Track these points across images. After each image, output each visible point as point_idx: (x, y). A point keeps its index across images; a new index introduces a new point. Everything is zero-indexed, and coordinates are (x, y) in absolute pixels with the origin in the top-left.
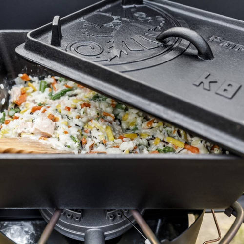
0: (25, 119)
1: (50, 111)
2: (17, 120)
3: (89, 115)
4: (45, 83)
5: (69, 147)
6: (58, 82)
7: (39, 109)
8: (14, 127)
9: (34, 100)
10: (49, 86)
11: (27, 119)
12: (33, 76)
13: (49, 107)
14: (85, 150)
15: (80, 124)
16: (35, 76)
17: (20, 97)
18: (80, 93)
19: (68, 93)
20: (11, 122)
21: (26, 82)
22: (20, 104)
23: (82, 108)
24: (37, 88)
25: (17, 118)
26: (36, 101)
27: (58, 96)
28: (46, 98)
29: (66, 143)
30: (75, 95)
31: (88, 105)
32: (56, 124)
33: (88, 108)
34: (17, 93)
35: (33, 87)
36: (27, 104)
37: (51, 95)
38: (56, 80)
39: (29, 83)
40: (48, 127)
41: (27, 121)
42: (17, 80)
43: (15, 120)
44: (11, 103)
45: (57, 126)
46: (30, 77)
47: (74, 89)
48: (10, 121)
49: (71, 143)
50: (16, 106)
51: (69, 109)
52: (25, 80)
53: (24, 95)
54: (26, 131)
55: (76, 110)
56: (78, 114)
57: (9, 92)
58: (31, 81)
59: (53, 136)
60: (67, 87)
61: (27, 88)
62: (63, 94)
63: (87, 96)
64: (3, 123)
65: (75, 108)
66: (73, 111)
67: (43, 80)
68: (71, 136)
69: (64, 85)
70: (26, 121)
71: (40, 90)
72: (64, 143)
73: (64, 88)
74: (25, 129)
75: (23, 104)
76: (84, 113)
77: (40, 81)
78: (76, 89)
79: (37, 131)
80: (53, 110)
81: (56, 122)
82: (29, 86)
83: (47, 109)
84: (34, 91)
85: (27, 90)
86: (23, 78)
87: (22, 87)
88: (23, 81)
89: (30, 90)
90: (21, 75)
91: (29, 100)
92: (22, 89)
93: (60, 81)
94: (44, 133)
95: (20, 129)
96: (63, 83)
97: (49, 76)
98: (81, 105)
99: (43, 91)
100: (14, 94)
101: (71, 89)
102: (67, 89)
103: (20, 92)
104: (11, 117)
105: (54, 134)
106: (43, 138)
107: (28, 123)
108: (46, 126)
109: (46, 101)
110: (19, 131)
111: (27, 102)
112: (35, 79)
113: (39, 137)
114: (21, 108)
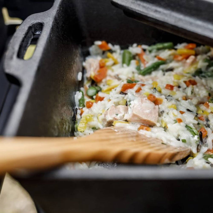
0: (114, 100)
1: (146, 90)
2: (102, 101)
3: (198, 96)
4: (130, 53)
5: (184, 141)
6: (147, 52)
7: (131, 87)
8: (101, 112)
9: (118, 75)
10: (134, 57)
11: (116, 100)
12: (113, 45)
13: (143, 85)
14: (207, 146)
15: (192, 108)
16: (117, 44)
17: (99, 72)
18: (177, 67)
19: (162, 67)
20: (94, 104)
21: (104, 53)
22: (101, 81)
23: (188, 86)
24: (120, 60)
25: (101, 99)
26: (120, 76)
27: (149, 71)
28: (133, 73)
29: (179, 135)
30: (171, 70)
31: (194, 83)
32: (159, 108)
33: (195, 86)
34: (95, 66)
35: (113, 59)
36: (109, 80)
37: (138, 68)
38: (144, 50)
39: (109, 54)
40: (151, 113)
41: (117, 104)
42: (92, 49)
43: (99, 102)
44: (87, 78)
45: (161, 110)
46: (110, 46)
47: (168, 61)
48: (92, 103)
49: (186, 135)
50: (94, 82)
51: (171, 87)
52: (104, 49)
53: (104, 69)
54: (118, 117)
55: (181, 89)
56: (185, 95)
57: (84, 64)
58: (111, 51)
59: (158, 125)
60: (159, 59)
61: (106, 60)
62: (155, 67)
63: (188, 71)
64: (84, 106)
65: (179, 87)
66: (177, 90)
67: (126, 51)
68: (187, 126)
69: (155, 56)
70: (114, 103)
71: (123, 62)
72: (176, 135)
73: (156, 60)
74: (117, 115)
75: (104, 80)
76: (192, 92)
77: (122, 52)
78: (171, 62)
79: (136, 119)
80: (150, 89)
81: (160, 106)
82: (107, 57)
83: (142, 88)
84: (114, 64)
85: (106, 62)
86: (100, 47)
87: (99, 58)
88: (100, 51)
89: (109, 62)
90: (98, 43)
91: (110, 76)
92: (101, 61)
93: (150, 52)
94: (145, 120)
95: (111, 114)
96: (153, 54)
97: (135, 45)
98: (185, 82)
99: (129, 64)
100: (90, 67)
101: (164, 62)
102: (160, 61)
103: (98, 65)
104: (91, 97)
105: (158, 122)
106: (145, 128)
107: (119, 106)
108: (148, 111)
109: (134, 77)
110: (109, 118)
111: (108, 78)
112: (117, 48)
113: (139, 126)
114: (101, 86)
